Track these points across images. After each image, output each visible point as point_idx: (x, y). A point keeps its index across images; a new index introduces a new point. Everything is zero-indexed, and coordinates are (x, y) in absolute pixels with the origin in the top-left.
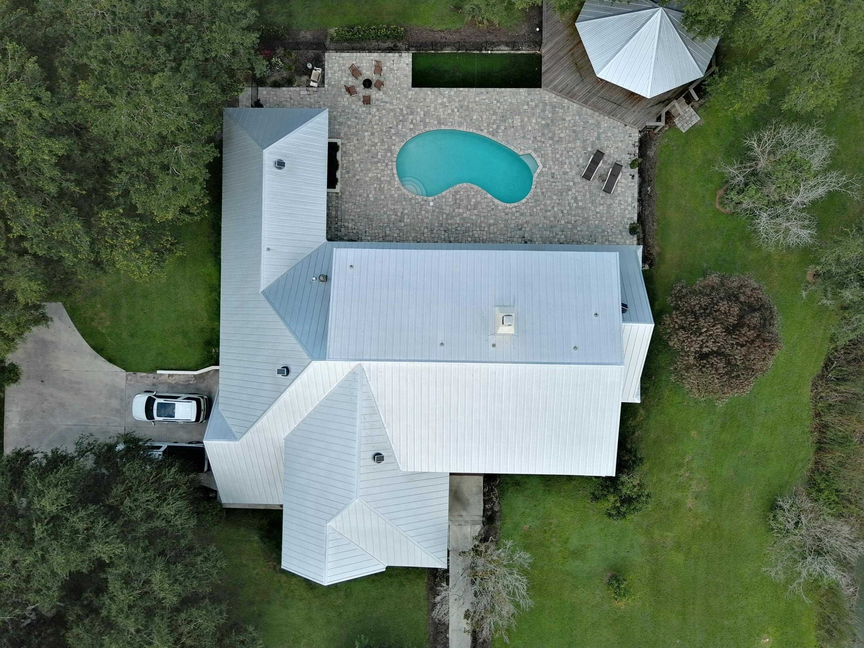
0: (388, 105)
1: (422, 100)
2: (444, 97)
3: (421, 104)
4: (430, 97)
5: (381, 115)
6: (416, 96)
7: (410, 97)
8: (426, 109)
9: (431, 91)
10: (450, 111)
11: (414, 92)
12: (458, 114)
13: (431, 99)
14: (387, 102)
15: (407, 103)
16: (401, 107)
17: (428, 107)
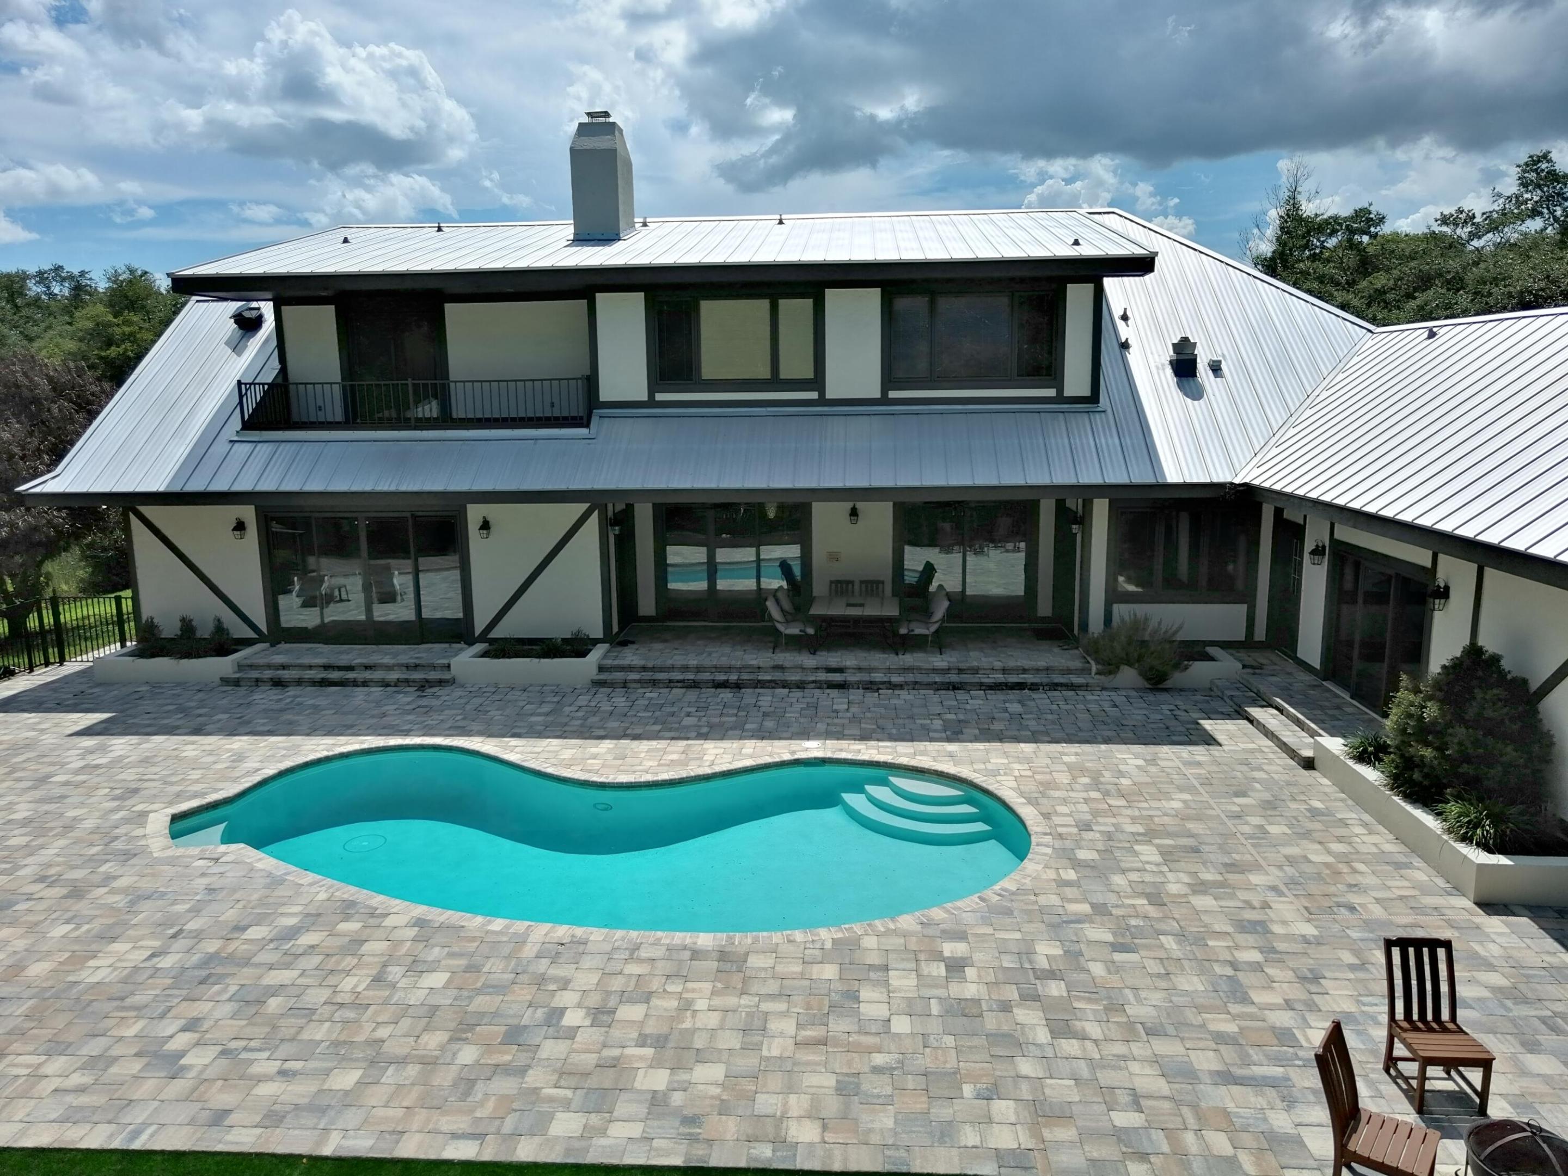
0: (1206, 1061)
1: (878, 1086)
2: (657, 1102)
3: (879, 1059)
4: (797, 1103)
5: (1235, 1008)
6: (943, 1112)
7: (1003, 1108)
8: (839, 1026)
9: (779, 1141)
10: (631, 1012)
11: (970, 1137)
12: (567, 998)
13: (790, 1089)
14: (1226, 1078)
15: (1026, 1067)
16: (1070, 1046)
17: (823, 1042)
